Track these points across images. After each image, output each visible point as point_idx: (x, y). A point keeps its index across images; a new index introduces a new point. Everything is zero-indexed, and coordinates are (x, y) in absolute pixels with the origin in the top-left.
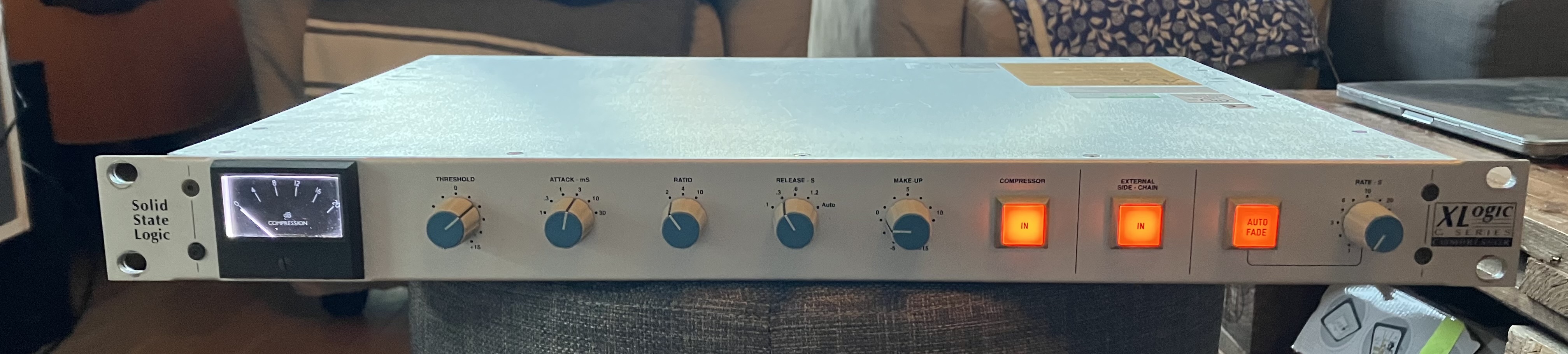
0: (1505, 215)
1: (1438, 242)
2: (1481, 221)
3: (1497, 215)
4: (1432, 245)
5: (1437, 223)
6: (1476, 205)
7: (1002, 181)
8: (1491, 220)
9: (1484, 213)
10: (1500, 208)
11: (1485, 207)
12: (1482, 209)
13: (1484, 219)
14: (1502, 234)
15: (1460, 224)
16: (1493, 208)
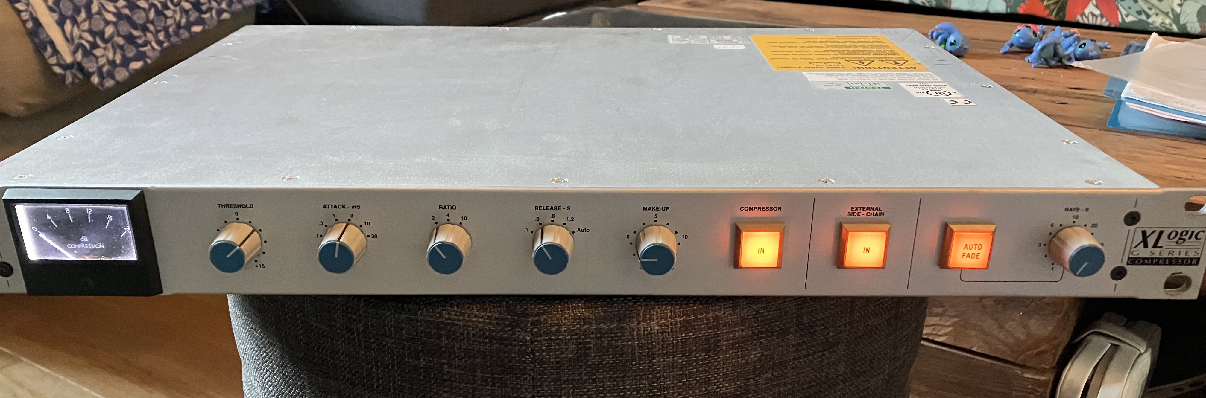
0: (1196, 237)
1: (1133, 261)
2: (1175, 244)
3: (1190, 238)
4: (1128, 264)
5: (1133, 246)
6: (1171, 230)
7: (742, 209)
8: (1183, 242)
9: (1178, 236)
10: (1193, 232)
11: (1180, 231)
12: (1177, 233)
13: (1177, 242)
14: (1192, 255)
15: (1155, 246)
16: (1187, 232)
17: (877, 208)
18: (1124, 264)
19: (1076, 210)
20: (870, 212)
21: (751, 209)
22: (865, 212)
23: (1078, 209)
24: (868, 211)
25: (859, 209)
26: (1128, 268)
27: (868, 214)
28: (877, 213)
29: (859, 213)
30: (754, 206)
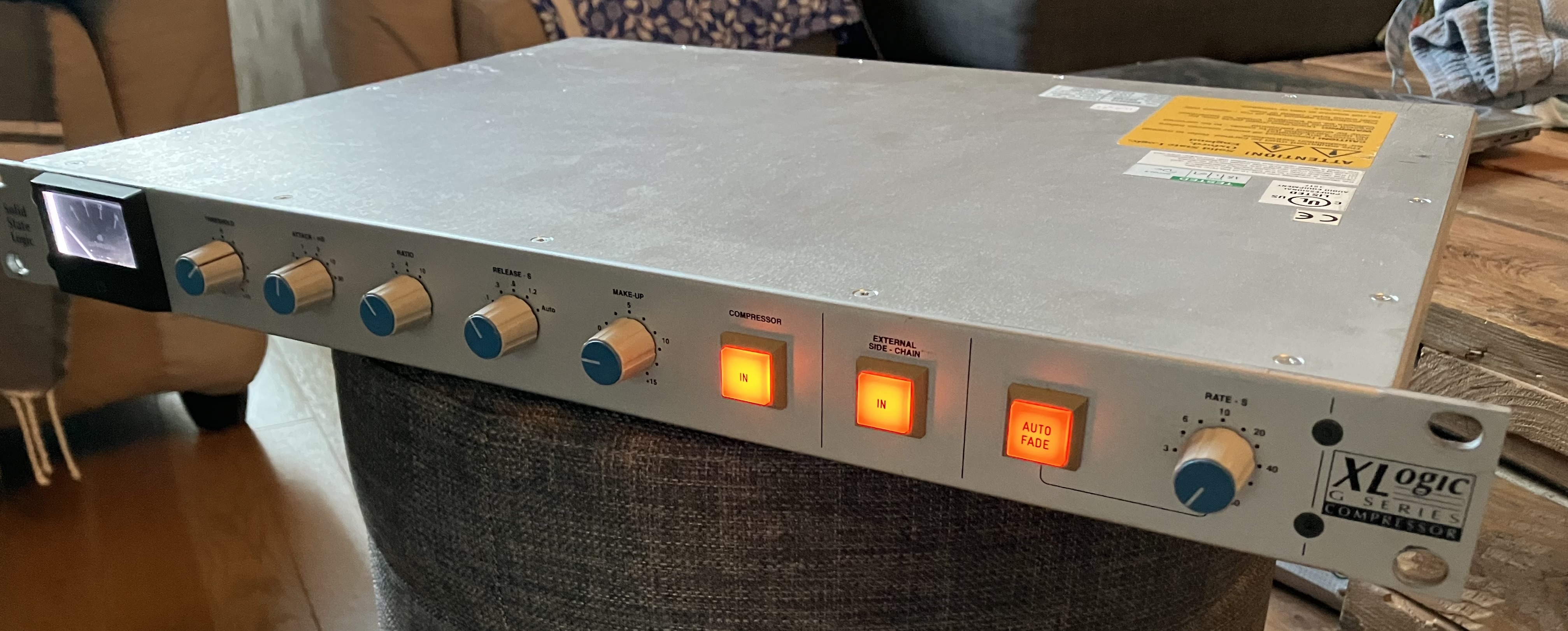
0: (1452, 489)
1: (1333, 509)
2: (1410, 493)
3: (1440, 487)
4: (1324, 512)
5: (1334, 481)
6: (1402, 467)
7: (732, 313)
8: (1426, 494)
9: (1416, 481)
10: (1445, 479)
11: (1419, 471)
12: (1413, 475)
13: (1414, 491)
14: (1444, 519)
15: (1373, 489)
16: (1433, 477)
17: (909, 343)
18: (1317, 511)
19: (1225, 399)
20: (900, 347)
21: (743, 315)
22: (893, 347)
23: (1228, 399)
24: (897, 346)
25: (884, 340)
26: (1326, 518)
27: (898, 351)
28: (909, 351)
29: (884, 348)
30: (746, 312)
